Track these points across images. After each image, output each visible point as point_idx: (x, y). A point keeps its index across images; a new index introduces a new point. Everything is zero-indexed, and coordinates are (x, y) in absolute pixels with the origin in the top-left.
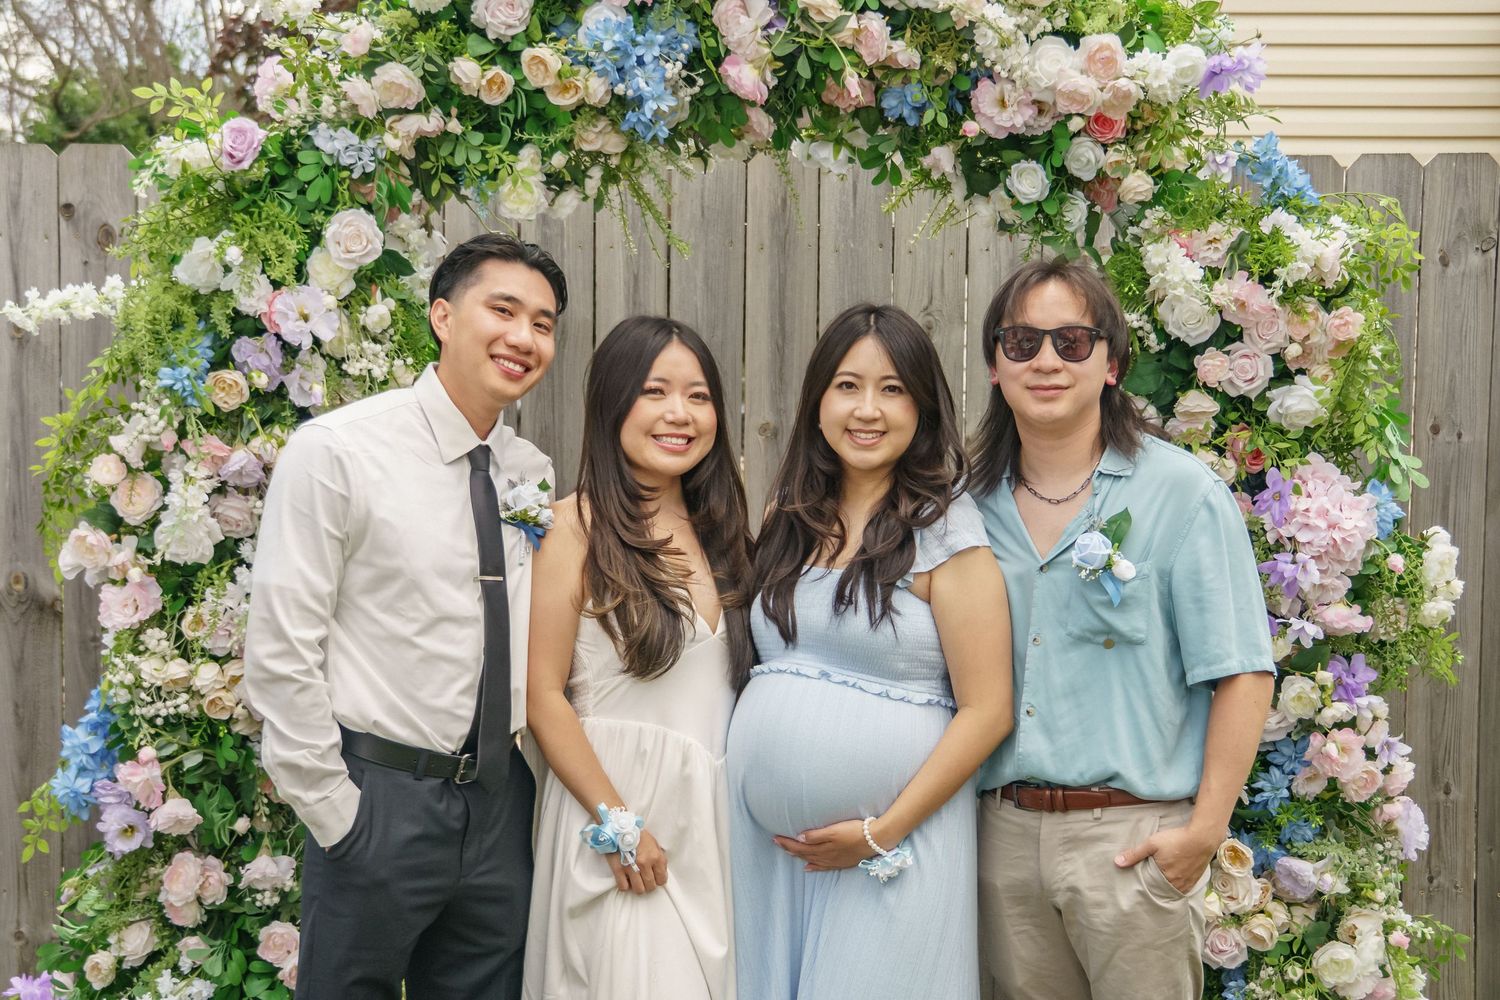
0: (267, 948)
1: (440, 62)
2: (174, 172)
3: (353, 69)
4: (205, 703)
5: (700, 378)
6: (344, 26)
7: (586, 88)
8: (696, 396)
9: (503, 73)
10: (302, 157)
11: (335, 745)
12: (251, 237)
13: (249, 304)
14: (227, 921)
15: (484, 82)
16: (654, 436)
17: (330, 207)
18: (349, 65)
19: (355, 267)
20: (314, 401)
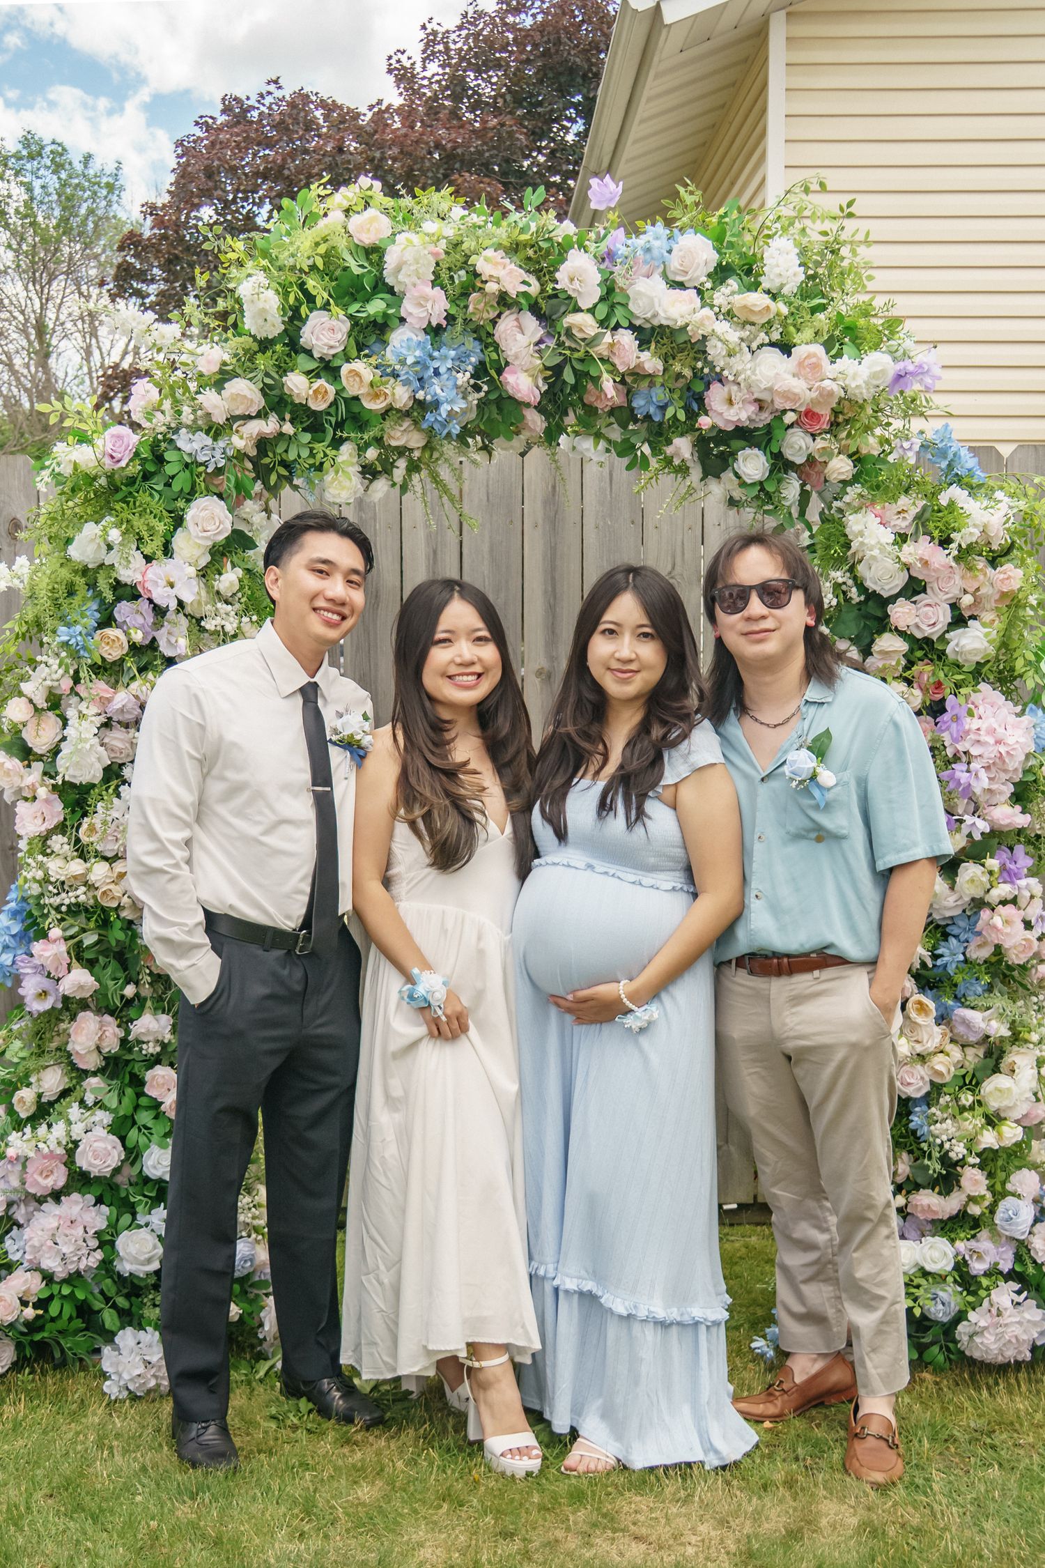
0: (152, 1086)
1: (277, 377)
2: (67, 470)
3: (207, 385)
4: (98, 893)
5: (480, 625)
6: (199, 351)
7: (393, 394)
8: (479, 639)
9: (326, 385)
10: (167, 456)
11: (200, 923)
12: (128, 521)
13: (127, 575)
14: (120, 1066)
15: (311, 392)
16: (450, 677)
17: (190, 496)
18: (204, 382)
19: (210, 543)
20: (179, 652)
